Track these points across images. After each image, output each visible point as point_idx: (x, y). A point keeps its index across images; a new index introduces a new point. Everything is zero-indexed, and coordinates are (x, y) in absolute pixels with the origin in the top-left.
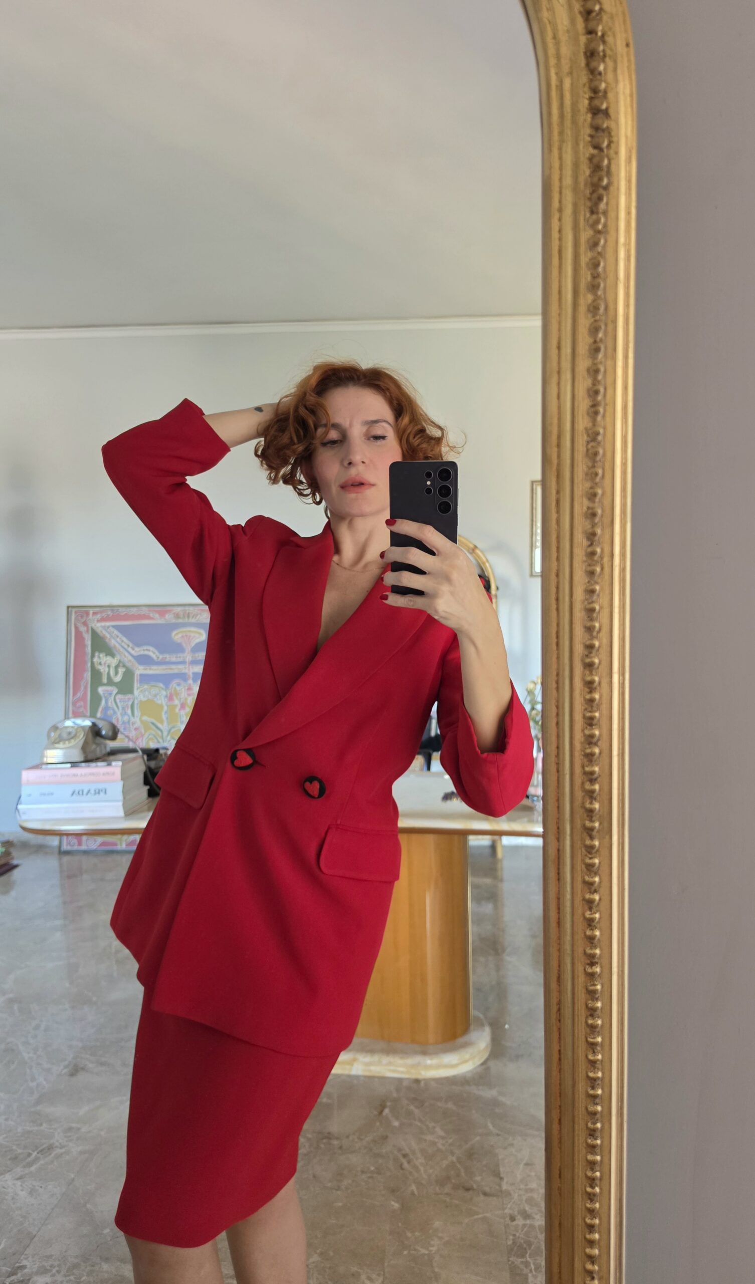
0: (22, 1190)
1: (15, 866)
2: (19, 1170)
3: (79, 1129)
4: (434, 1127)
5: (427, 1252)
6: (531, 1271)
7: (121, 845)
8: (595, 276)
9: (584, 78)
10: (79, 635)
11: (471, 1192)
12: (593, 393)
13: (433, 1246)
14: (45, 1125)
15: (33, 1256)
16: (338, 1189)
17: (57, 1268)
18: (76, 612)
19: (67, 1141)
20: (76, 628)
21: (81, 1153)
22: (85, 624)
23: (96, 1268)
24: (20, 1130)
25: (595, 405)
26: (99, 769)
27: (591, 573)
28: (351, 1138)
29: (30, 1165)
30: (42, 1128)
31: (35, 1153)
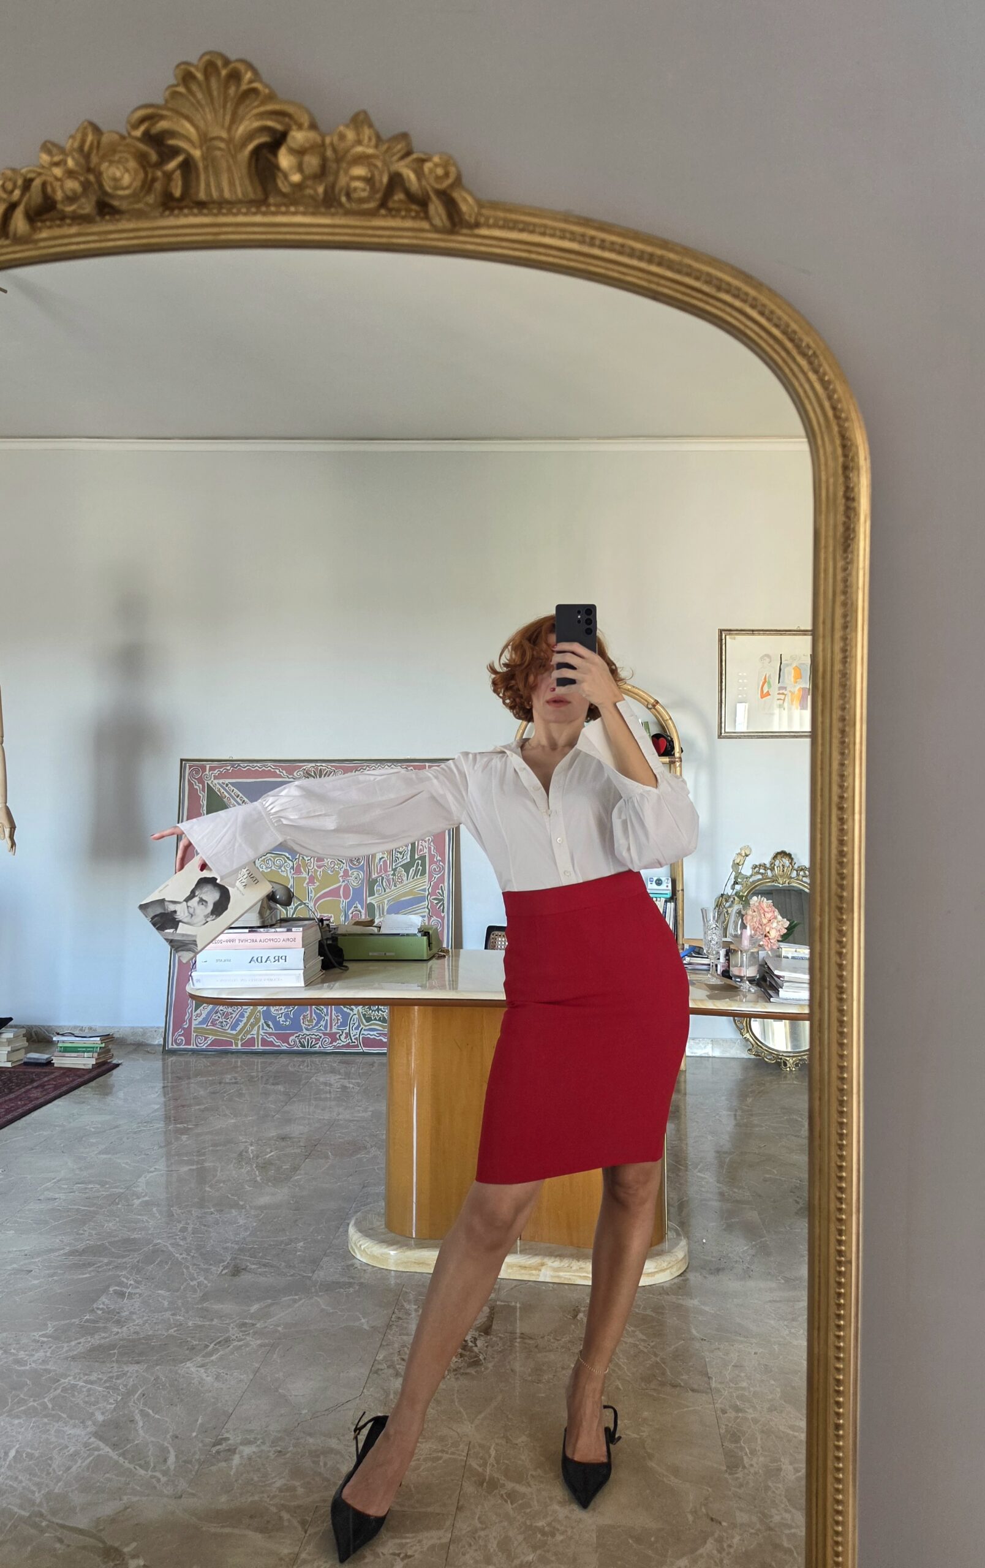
0: (207, 1376)
1: (117, 1065)
2: (199, 1359)
3: (253, 1325)
4: (634, 1332)
5: (638, 1437)
6: (746, 1454)
7: (237, 1045)
8: (846, 586)
9: (841, 480)
10: (193, 792)
11: (678, 1388)
12: (844, 650)
13: (644, 1431)
14: (215, 1322)
15: (234, 1430)
16: (539, 1382)
17: (261, 1441)
18: (190, 767)
19: (243, 1335)
20: (190, 784)
21: (261, 1346)
22: (201, 781)
23: (302, 1441)
24: (190, 1324)
25: (845, 658)
26: (279, 934)
27: (842, 754)
28: (546, 1338)
29: (210, 1354)
30: (214, 1323)
31: (212, 1345)
